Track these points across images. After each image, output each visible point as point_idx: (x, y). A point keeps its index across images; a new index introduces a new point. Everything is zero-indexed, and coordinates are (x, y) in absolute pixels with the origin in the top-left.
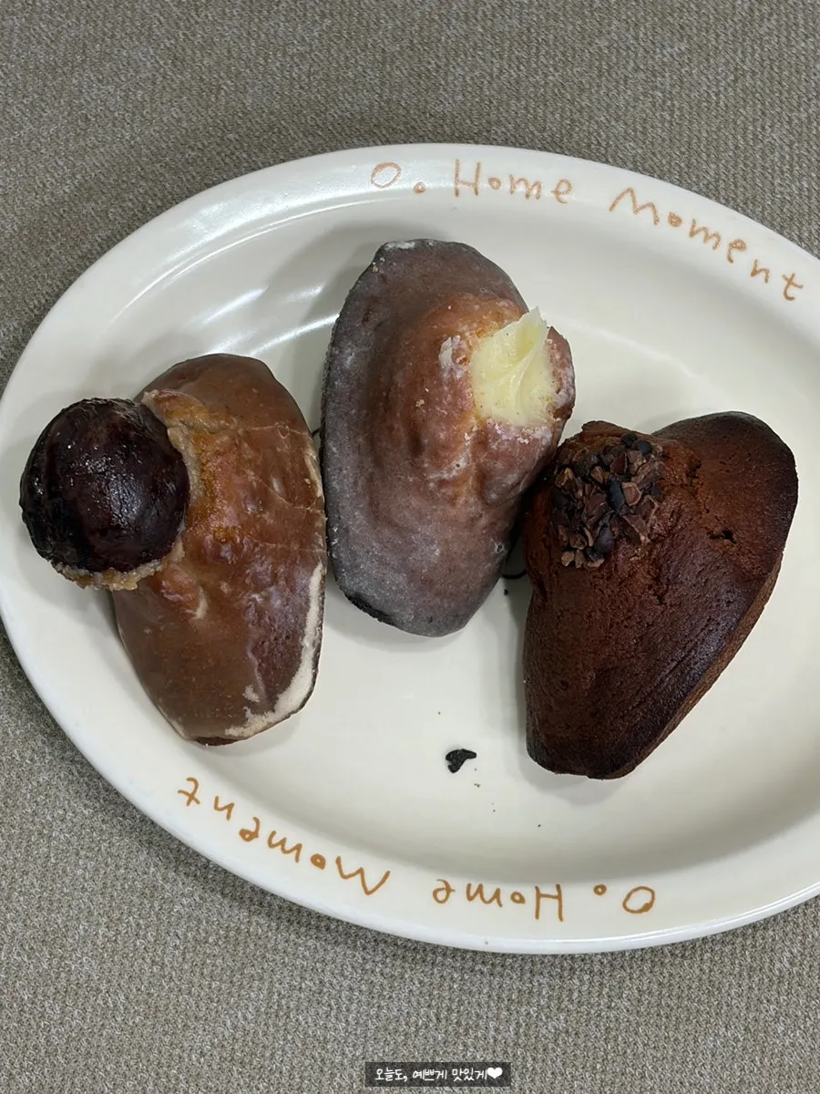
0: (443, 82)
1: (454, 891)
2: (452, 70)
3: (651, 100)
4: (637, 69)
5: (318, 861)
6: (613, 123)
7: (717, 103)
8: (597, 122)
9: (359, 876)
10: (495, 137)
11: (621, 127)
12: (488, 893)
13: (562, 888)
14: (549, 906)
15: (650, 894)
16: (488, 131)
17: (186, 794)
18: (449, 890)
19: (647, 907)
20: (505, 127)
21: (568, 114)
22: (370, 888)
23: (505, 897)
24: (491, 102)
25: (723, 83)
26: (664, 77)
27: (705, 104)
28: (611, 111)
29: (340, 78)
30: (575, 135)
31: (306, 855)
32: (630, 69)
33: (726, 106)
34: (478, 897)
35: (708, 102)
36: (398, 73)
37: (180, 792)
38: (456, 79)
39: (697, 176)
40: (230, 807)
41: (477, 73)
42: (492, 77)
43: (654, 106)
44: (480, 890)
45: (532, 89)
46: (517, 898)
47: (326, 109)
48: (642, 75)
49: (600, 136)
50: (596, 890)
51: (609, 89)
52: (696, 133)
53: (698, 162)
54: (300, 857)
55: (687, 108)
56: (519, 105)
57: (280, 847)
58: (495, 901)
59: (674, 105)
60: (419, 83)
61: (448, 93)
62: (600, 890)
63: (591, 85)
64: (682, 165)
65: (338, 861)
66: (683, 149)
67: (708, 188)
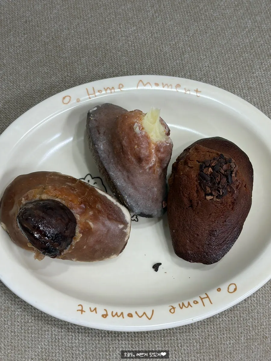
0: (64, 48)
1: (175, 308)
2: (66, 44)
3: (128, 44)
4: (122, 36)
5: (130, 315)
6: (118, 52)
7: (148, 43)
8: (113, 53)
9: (145, 315)
10: (83, 61)
11: (120, 53)
12: (186, 304)
13: (207, 294)
14: (206, 301)
15: (234, 285)
16: (80, 60)
17: (80, 310)
18: (174, 308)
19: (235, 289)
20: (85, 58)
21: (104, 51)
22: (150, 318)
23: (192, 303)
24: (80, 51)
25: (148, 37)
26: (130, 37)
27: (144, 43)
28: (116, 49)
29: (32, 51)
30: (107, 57)
31: (125, 315)
32: (120, 37)
33: (150, 43)
34: (184, 307)
35: (145, 43)
36: (50, 47)
37: (78, 311)
38: (68, 46)
39: (145, 64)
40: (95, 309)
41: (74, 44)
42: (78, 44)
43: (129, 46)
44: (183, 304)
45: (92, 46)
46: (195, 302)
47: (29, 60)
48: (124, 38)
49: (114, 57)
50: (218, 290)
51: (115, 43)
52: (143, 52)
53: (145, 60)
54: (124, 316)
55: (139, 45)
56: (88, 51)
57: (116, 315)
58: (189, 306)
59: (135, 45)
60: (57, 49)
61: (66, 51)
62: (219, 290)
63: (109, 43)
64: (140, 61)
65: (136, 313)
66: (140, 57)
67: (149, 67)
